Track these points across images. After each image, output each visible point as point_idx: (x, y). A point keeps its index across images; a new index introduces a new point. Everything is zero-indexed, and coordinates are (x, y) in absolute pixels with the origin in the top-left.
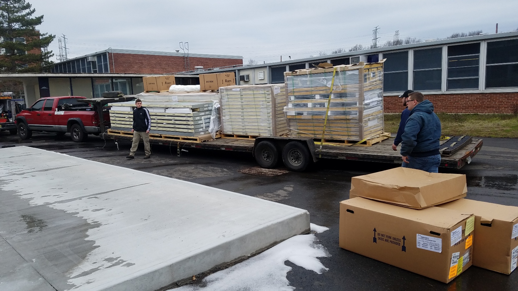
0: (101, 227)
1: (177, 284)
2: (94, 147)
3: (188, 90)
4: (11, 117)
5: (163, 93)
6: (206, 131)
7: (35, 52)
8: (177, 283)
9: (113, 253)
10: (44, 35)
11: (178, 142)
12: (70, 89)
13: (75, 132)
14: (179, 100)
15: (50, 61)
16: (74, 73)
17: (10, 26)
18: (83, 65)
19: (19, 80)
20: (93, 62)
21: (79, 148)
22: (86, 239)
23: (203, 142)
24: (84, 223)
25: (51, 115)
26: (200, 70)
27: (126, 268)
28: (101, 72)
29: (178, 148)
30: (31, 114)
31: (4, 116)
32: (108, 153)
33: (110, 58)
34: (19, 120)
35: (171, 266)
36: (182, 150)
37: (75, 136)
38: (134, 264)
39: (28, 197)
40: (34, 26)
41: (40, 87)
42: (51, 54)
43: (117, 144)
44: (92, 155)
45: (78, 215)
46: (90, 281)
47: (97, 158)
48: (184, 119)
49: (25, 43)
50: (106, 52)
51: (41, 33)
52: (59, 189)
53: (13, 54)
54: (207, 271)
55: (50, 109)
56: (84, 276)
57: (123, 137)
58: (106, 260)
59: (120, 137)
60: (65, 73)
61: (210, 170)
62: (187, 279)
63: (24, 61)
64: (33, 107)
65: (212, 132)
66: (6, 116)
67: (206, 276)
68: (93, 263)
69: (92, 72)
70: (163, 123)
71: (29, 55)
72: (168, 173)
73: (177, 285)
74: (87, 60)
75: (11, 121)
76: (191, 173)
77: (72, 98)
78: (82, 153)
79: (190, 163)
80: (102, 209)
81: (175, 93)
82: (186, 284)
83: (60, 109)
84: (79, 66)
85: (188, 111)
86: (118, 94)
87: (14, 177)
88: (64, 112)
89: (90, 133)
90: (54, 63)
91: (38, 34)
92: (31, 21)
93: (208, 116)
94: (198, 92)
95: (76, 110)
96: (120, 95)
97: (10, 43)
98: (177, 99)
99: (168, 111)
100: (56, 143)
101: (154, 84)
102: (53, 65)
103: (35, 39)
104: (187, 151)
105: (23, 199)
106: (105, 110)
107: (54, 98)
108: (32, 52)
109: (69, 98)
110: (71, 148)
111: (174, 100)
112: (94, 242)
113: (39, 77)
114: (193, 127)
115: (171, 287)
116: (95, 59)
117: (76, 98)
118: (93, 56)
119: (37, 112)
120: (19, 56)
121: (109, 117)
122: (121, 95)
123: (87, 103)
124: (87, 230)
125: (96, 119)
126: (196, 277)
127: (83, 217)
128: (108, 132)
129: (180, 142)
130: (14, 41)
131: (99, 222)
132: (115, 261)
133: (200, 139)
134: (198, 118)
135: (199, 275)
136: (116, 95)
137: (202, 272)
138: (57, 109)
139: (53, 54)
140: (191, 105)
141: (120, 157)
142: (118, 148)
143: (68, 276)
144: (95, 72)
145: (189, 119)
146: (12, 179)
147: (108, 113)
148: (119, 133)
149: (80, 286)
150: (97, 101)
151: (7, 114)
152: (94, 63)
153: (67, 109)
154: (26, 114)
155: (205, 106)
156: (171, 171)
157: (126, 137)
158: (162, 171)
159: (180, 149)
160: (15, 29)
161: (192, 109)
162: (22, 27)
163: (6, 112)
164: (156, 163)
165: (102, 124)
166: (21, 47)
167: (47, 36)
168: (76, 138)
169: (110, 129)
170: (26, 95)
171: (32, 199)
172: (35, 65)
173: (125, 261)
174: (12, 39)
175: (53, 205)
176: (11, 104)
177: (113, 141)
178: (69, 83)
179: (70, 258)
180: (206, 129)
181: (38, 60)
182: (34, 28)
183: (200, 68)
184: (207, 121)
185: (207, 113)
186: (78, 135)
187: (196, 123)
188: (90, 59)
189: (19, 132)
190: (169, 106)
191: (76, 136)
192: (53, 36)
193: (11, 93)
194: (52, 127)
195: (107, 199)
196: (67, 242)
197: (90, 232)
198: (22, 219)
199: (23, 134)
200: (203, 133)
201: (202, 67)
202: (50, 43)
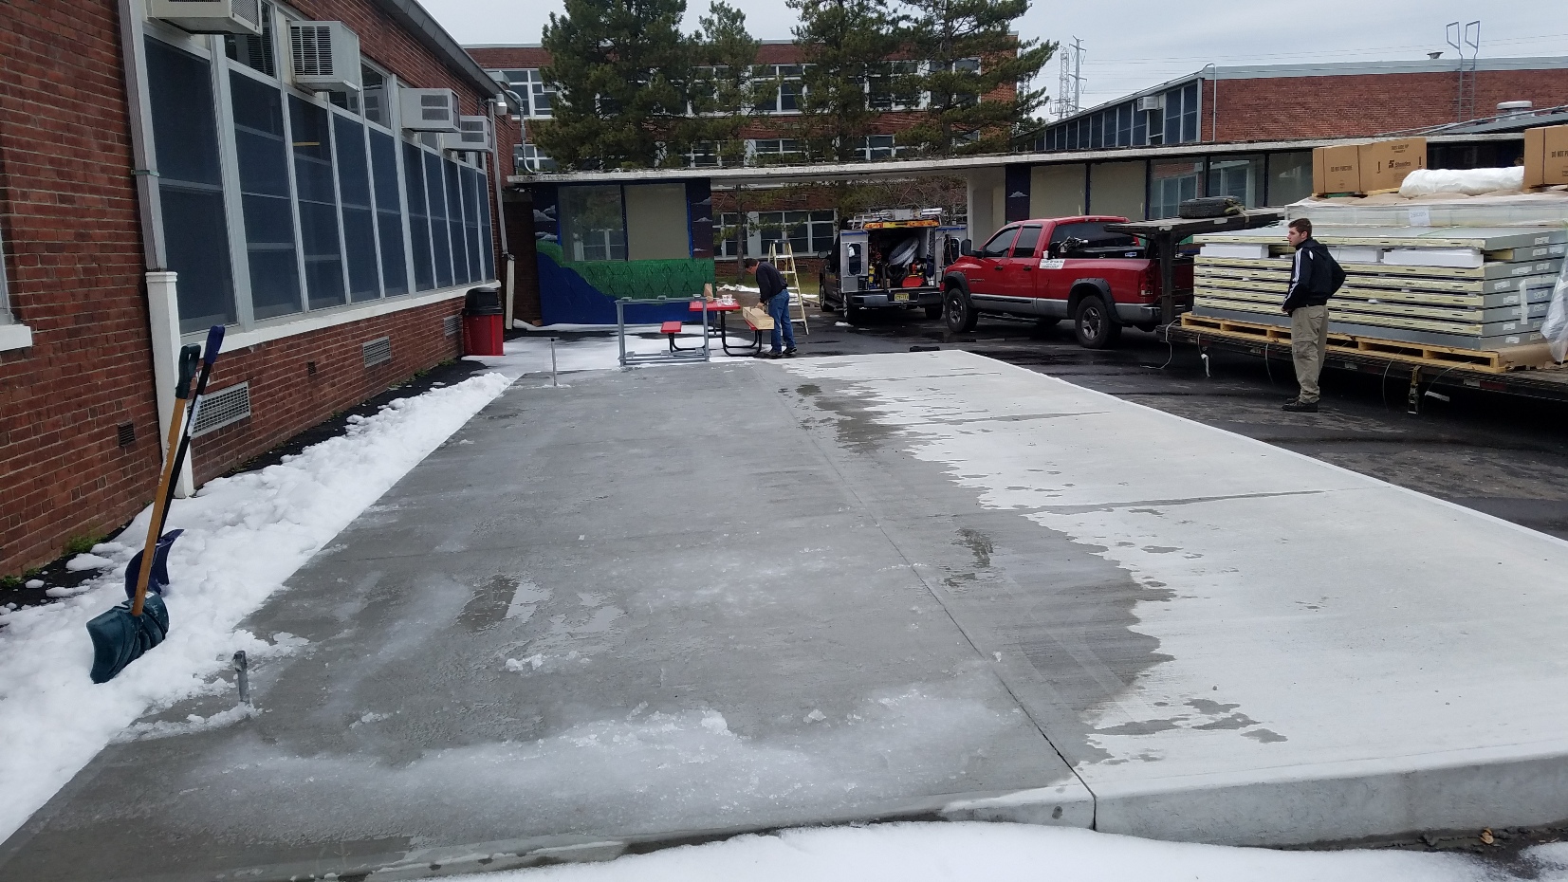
0: (1173, 603)
1: (1422, 838)
2: (1136, 364)
3: (1473, 186)
4: (931, 272)
5: (1378, 197)
6: (1529, 333)
7: (1002, 95)
8: (1426, 837)
9: (1215, 689)
10: (1029, 44)
11: (1415, 365)
12: (1083, 195)
13: (1088, 317)
14: (1437, 222)
15: (1035, 119)
16: (1097, 147)
17: (948, 29)
18: (1125, 122)
19: (957, 175)
20: (1152, 112)
21: (1094, 363)
22: (1133, 628)
23: (1512, 371)
24: (1124, 581)
25: (1029, 269)
26: (1515, 113)
27: (1256, 742)
28: (1173, 141)
29: (1414, 387)
30: (979, 267)
31: (918, 271)
32: (1176, 386)
33: (1207, 97)
34: (950, 282)
35: (1409, 778)
36: (1428, 393)
37: (1085, 331)
38: (1283, 739)
39: (975, 483)
40: (1006, 23)
41: (1008, 193)
42: (1042, 98)
43: (1207, 359)
44: (1131, 387)
45: (1106, 556)
46: (1152, 755)
47: (1147, 398)
48: (1450, 285)
49: (979, 72)
50: (1196, 80)
51: (1023, 38)
52: (1051, 473)
53: (949, 106)
54: (1539, 827)
55: (1028, 252)
56: (1132, 734)
57: (1225, 338)
58: (1195, 703)
59: (1217, 337)
60: (1072, 149)
61: (1535, 474)
62: (1462, 832)
63: (973, 122)
64: (988, 248)
65: (1553, 338)
66: (922, 269)
67: (1535, 842)
68: (1156, 704)
69: (1148, 143)
70: (1366, 300)
71: (986, 106)
72: (1376, 466)
73: (1425, 841)
74: (1136, 109)
75: (932, 283)
76: (1461, 477)
77: (1090, 220)
78: (1104, 378)
79: (1453, 443)
80: (1173, 550)
81: (1423, 197)
82: (1459, 850)
83: (1054, 253)
84: (1111, 127)
85: (1469, 259)
86: (1227, 205)
87: (941, 429)
88: (1064, 260)
89: (1129, 323)
90: (1047, 123)
91: (1015, 44)
92: (1001, 9)
93: (1547, 280)
94: (1513, 193)
95: (1096, 256)
96: (1230, 209)
97: (945, 77)
98: (1425, 217)
99: (1390, 259)
100: (1035, 347)
101: (1350, 168)
102: (1042, 129)
103: (1006, 58)
104: (1447, 399)
105: (963, 489)
106: (1180, 255)
107: (1042, 221)
108: (993, 96)
109: (1082, 221)
110: (1073, 363)
111: (1414, 221)
112: (1155, 642)
113: (1008, 166)
114: (1479, 315)
115: (1401, 842)
116: (1163, 103)
117: (1101, 220)
118: (1157, 93)
119: (997, 260)
120: (963, 109)
121: (1191, 275)
122: (1236, 207)
123: (1128, 236)
124: (1132, 602)
125: (1150, 282)
126: (1494, 837)
127: (1118, 563)
128: (1183, 321)
129: (1423, 367)
130: (954, 68)
131: (1165, 585)
132: (1222, 716)
133: (1503, 361)
134: (1504, 285)
135: (1506, 830)
136: (1219, 210)
137: (1518, 824)
138: (1046, 253)
139: (1047, 98)
140: (1480, 238)
141: (1215, 401)
142: (1207, 371)
143: (1089, 723)
144: (1156, 142)
145: (1467, 286)
146: (935, 434)
147: (1187, 265)
148: (1217, 326)
149: (1123, 761)
150: (1160, 229)
151: (925, 266)
152: (1155, 114)
153: (1075, 252)
154: (967, 266)
155: (1538, 241)
156: (1386, 462)
157: (1237, 339)
158: (1353, 456)
159: (1421, 389)
160: (961, 35)
161: (1482, 252)
162: (977, 27)
163: (923, 261)
164: (1329, 428)
165: (1168, 297)
166: (967, 86)
167: (1038, 46)
168: (1089, 334)
169: (1190, 314)
170: (969, 215)
171: (983, 490)
172: (997, 131)
173: (1255, 723)
174: (948, 65)
175: (1038, 514)
176: (936, 238)
177: (1195, 350)
178: (1083, 180)
179: (1091, 672)
180: (1530, 324)
181: (1006, 119)
182: (1005, 28)
183: (1518, 109)
184: (1539, 295)
185: (1545, 266)
186: (1095, 327)
187: (1493, 301)
188: (1146, 105)
189: (948, 312)
190: (1397, 243)
191: (1089, 331)
192: (1051, 44)
193: (938, 211)
194: (1029, 302)
195: (1185, 522)
196: (1080, 624)
197: (1141, 609)
198: (964, 538)
199: (955, 318)
200: (1516, 340)
201: (1527, 103)
202: (1043, 65)
